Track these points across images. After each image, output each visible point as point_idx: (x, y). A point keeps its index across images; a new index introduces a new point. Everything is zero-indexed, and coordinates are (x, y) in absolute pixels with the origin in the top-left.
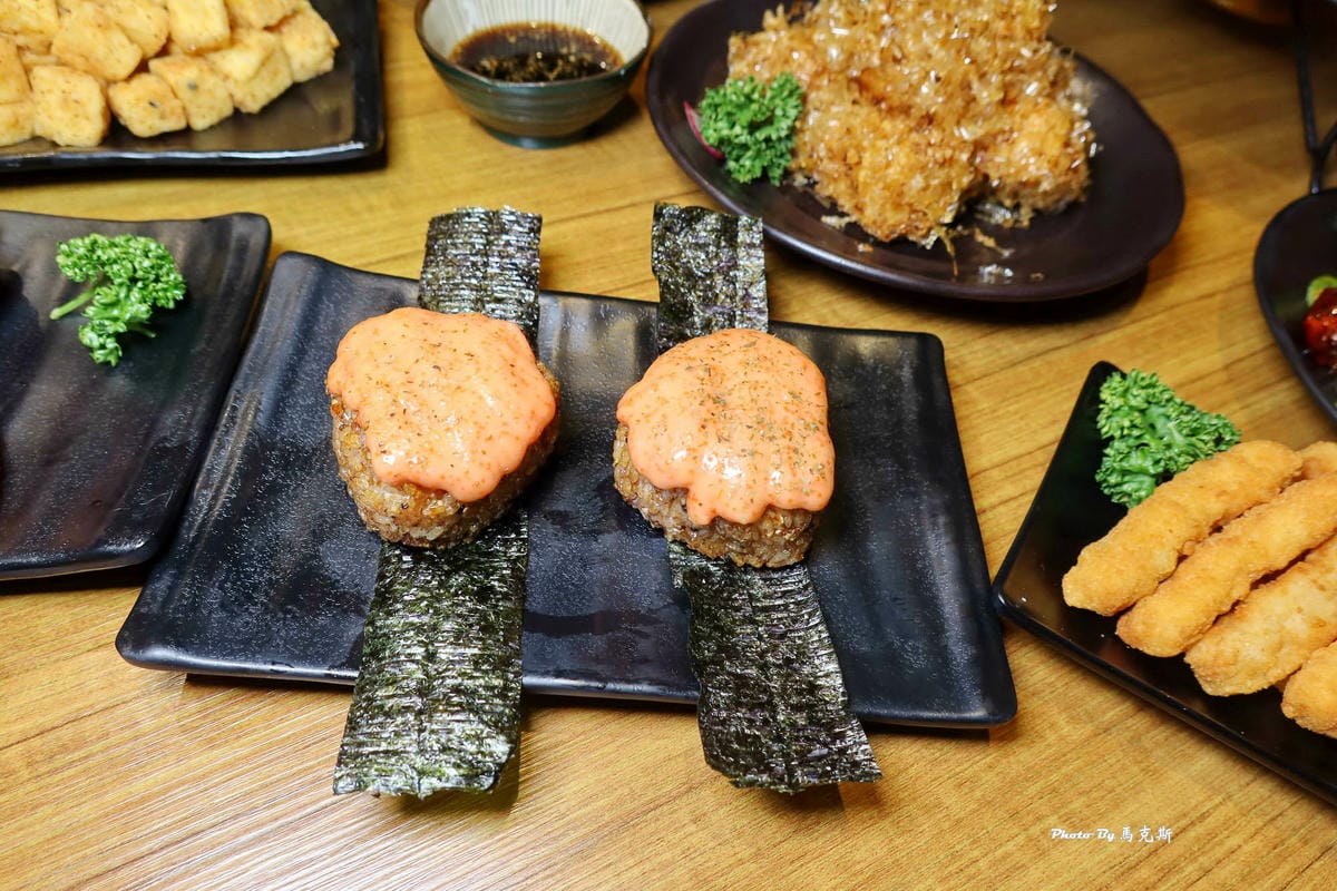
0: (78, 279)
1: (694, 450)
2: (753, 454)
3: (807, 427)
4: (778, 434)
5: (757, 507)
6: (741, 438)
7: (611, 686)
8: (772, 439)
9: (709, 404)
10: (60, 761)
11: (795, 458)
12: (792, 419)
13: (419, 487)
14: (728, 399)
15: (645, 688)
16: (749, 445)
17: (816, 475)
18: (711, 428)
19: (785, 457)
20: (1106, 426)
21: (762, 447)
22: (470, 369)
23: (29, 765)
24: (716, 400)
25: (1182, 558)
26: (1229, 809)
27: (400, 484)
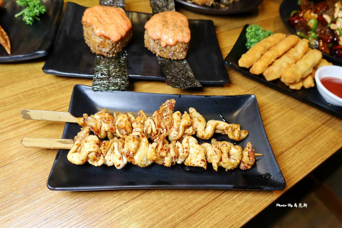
0: (22, 6)
1: (161, 30)
2: (173, 30)
3: (184, 26)
4: (179, 27)
5: (175, 41)
6: (171, 27)
7: (147, 76)
8: (178, 28)
9: (164, 22)
10: (30, 96)
11: (182, 31)
12: (181, 24)
13: (105, 37)
14: (168, 21)
15: (154, 77)
16: (173, 29)
17: (187, 34)
18: (165, 26)
19: (180, 31)
20: (248, 36)
21: (176, 29)
22: (113, 14)
23: (24, 97)
24: (165, 21)
25: (262, 55)
26: (273, 103)
27: (100, 36)
